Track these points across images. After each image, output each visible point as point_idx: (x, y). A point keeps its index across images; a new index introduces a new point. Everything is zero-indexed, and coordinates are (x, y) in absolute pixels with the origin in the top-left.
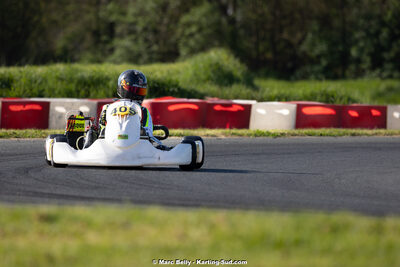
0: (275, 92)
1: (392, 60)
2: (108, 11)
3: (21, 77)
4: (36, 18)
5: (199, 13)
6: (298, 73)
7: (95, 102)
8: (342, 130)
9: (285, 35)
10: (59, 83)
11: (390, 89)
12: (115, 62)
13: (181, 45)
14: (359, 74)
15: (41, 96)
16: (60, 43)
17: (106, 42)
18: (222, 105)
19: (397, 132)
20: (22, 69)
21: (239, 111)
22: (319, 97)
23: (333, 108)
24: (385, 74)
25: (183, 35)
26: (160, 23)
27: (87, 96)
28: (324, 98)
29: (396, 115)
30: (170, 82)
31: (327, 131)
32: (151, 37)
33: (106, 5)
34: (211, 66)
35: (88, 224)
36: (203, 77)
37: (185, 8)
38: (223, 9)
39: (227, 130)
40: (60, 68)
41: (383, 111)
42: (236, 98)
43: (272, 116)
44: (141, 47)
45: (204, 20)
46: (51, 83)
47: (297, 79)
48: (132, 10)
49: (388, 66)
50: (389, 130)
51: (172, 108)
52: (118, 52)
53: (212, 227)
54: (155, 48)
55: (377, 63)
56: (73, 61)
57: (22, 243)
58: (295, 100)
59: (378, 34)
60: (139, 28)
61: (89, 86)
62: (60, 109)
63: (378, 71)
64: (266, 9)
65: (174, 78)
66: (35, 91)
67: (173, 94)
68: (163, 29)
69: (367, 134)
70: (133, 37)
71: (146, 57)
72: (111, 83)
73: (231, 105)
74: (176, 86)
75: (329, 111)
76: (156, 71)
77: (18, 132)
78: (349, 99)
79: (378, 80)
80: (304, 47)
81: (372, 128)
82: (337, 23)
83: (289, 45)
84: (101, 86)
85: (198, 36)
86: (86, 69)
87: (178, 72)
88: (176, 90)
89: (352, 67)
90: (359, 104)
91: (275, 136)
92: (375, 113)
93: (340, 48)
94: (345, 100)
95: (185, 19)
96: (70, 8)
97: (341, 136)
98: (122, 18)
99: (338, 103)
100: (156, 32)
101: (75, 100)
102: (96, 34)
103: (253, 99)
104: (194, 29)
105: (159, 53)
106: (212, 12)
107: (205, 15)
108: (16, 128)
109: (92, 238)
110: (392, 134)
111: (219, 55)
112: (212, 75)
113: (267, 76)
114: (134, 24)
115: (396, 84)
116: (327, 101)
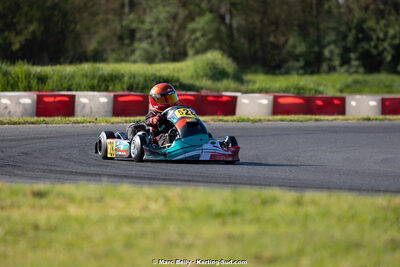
0: (257, 86)
1: (358, 59)
2: (130, 20)
3: (54, 74)
4: (72, 27)
5: (201, 22)
6: (283, 70)
7: (112, 95)
8: (309, 117)
9: (272, 39)
10: (85, 79)
11: (356, 82)
12: (135, 62)
13: (189, 44)
14: (332, 69)
15: (69, 90)
16: (92, 46)
17: (128, 45)
18: (214, 97)
19: (351, 117)
20: (54, 68)
21: (228, 101)
22: (292, 90)
23: (303, 98)
24: (352, 70)
25: (189, 39)
26: (173, 29)
27: (106, 90)
28: (296, 92)
29: (354, 103)
30: (173, 77)
32: (164, 39)
33: (128, 15)
34: (208, 64)
35: (71, 199)
36: (202, 73)
37: (191, 18)
38: (222, 18)
39: (215, 117)
40: (86, 67)
41: (343, 100)
42: (226, 90)
43: (253, 105)
44: (157, 48)
45: (206, 27)
46: (77, 79)
47: (281, 74)
48: (149, 19)
49: (355, 63)
50: (346, 117)
53: (167, 200)
54: (168, 49)
55: (345, 61)
57: (16, 214)
58: (273, 92)
59: (345, 37)
60: (155, 34)
61: (108, 82)
62: (84, 100)
63: (346, 67)
64: (257, 18)
65: (176, 75)
66: (65, 85)
68: (174, 34)
69: (327, 120)
70: (149, 40)
71: (160, 56)
72: (126, 79)
73: (221, 96)
74: (178, 80)
75: (299, 101)
76: (166, 69)
77: (47, 119)
78: (317, 91)
79: (346, 75)
80: (288, 47)
81: (332, 114)
82: (312, 31)
83: (275, 46)
84: (118, 81)
85: (202, 40)
86: (106, 68)
87: (182, 70)
88: (177, 84)
89: (325, 66)
90: (325, 96)
91: (254, 121)
92: (336, 102)
93: (316, 49)
94: (313, 92)
95: (191, 26)
96: (101, 17)
97: (307, 121)
98: (140, 26)
99: (307, 95)
100: (168, 36)
101: (96, 93)
102: (121, 38)
103: (239, 91)
104: (198, 34)
105: (169, 53)
106: (213, 20)
107: (207, 23)
108: (46, 116)
109: (73, 210)
110: (347, 120)
111: (215, 56)
112: (208, 72)
113: (256, 72)
114: (151, 30)
115: (360, 77)
116: (298, 94)
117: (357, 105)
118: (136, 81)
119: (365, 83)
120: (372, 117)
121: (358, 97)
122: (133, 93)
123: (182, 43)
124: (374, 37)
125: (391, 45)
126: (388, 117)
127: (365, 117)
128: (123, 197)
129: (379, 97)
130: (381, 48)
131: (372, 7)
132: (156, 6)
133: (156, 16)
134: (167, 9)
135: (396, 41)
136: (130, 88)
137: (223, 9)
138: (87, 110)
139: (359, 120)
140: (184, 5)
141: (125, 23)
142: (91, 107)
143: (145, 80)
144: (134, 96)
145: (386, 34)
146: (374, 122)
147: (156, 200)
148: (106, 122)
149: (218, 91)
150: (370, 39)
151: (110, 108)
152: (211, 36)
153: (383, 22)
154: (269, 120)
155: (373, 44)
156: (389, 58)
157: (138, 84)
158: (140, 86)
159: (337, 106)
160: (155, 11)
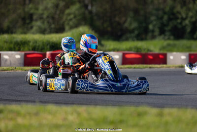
0: (112, 47)
1: (170, 31)
2: (30, 8)
5: (75, 9)
6: (124, 37)
7: (23, 53)
8: (145, 66)
9: (117, 19)
10: (6, 44)
11: (169, 45)
12: (33, 33)
13: (66, 23)
14: (153, 37)
16: (6, 24)
17: (28, 24)
19: (171, 66)
22: (133, 50)
23: (140, 54)
24: (166, 38)
25: (66, 19)
26: (55, 13)
27: (19, 50)
28: (136, 50)
29: (171, 57)
31: (137, 66)
32: (51, 21)
33: (28, 5)
34: (80, 34)
35: (18, 114)
37: (67, 6)
38: (86, 6)
40: (6, 36)
41: (165, 56)
44: (46, 25)
45: (77, 12)
48: (41, 7)
49: (167, 33)
50: (168, 65)
52: (35, 28)
53: (79, 114)
54: (53, 26)
55: (162, 32)
56: (12, 33)
59: (162, 18)
60: (45, 16)
61: (20, 45)
62: (6, 57)
63: (162, 36)
64: (107, 6)
68: (57, 17)
69: (157, 67)
70: (42, 21)
71: (48, 30)
72: (31, 44)
75: (138, 56)
76: (53, 37)
78: (148, 50)
79: (163, 41)
80: (126, 25)
81: (159, 64)
82: (142, 12)
83: (119, 24)
84: (26, 45)
85: (74, 20)
86: (19, 37)
89: (150, 34)
90: (153, 52)
92: (161, 56)
93: (144, 25)
94: (146, 51)
95: (67, 11)
96: (11, 7)
97: (144, 68)
99: (143, 52)
100: (53, 18)
101: (13, 52)
102: (24, 19)
103: (101, 50)
104: (72, 16)
106: (81, 8)
109: (20, 120)
110: (169, 67)
111: (84, 30)
113: (108, 39)
114: (42, 14)
115: (171, 42)
116: (137, 51)
117: (174, 58)
118: (37, 45)
119: (174, 46)
121: (175, 53)
122: (36, 52)
123: (61, 22)
124: (180, 16)
125: (190, 22)
127: (181, 65)
128: (50, 113)
129: (187, 54)
130: (184, 24)
135: (194, 20)
136: (34, 49)
137: (87, 2)
138: (8, 63)
139: (176, 67)
141: (26, 10)
142: (10, 61)
143: (43, 45)
144: (36, 54)
145: (187, 15)
147: (72, 114)
148: (22, 70)
150: (177, 18)
151: (22, 61)
152: (78, 18)
153: (184, 8)
154: (121, 68)
155: (179, 21)
156: (189, 30)
157: (39, 46)
158: (40, 48)
160: (45, 2)
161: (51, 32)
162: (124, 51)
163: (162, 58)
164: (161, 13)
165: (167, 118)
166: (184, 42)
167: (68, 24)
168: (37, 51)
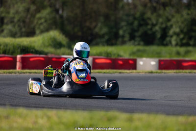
1: (140, 36)
5: (45, 13)
6: (94, 42)
8: (115, 71)
9: (88, 24)
11: (139, 51)
12: (4, 37)
13: (36, 28)
14: (123, 43)
18: (56, 58)
19: (141, 71)
22: (103, 55)
24: (136, 43)
25: (37, 23)
29: (141, 63)
30: (31, 46)
31: (108, 71)
32: (22, 24)
34: (51, 38)
36: (47, 44)
37: (38, 11)
38: (57, 11)
41: (135, 61)
42: (64, 54)
44: (16, 29)
45: (48, 16)
48: (12, 11)
49: (138, 39)
51: (32, 59)
52: (5, 32)
53: (49, 118)
54: (24, 30)
55: (132, 38)
58: (92, 56)
59: (132, 24)
60: (16, 20)
63: (132, 42)
64: (78, 11)
65: (33, 45)
67: (32, 53)
68: (27, 20)
69: (127, 73)
70: (13, 24)
71: (19, 34)
73: (61, 58)
74: (34, 48)
75: (108, 61)
76: (25, 41)
78: (118, 55)
79: (133, 46)
80: (97, 30)
81: (129, 69)
82: (113, 18)
83: (89, 29)
85: (45, 24)
87: (35, 42)
88: (34, 51)
89: (120, 40)
90: (123, 58)
92: (131, 62)
93: (114, 30)
94: (116, 56)
95: (38, 15)
97: (114, 73)
98: (7, 15)
99: (113, 57)
100: (24, 22)
104: (43, 21)
106: (51, 12)
107: (48, 14)
110: (139, 73)
111: (55, 34)
114: (14, 18)
115: (141, 48)
116: (107, 56)
117: (144, 63)
118: (8, 48)
119: (144, 51)
120: (154, 71)
121: (144, 59)
122: (6, 55)
123: (32, 26)
124: (150, 22)
125: (160, 28)
126: (164, 71)
127: (150, 71)
128: (20, 116)
129: (157, 60)
130: (154, 30)
131: (149, 5)
132: (17, 3)
133: (16, 9)
134: (24, 5)
135: (164, 26)
137: (57, 6)
139: (146, 73)
140: (33, 3)
143: (14, 48)
144: (7, 58)
145: (157, 20)
146: (155, 74)
147: (42, 118)
149: (59, 55)
150: (147, 24)
152: (49, 22)
153: (155, 14)
155: (149, 27)
156: (159, 35)
157: (9, 50)
158: (11, 52)
159: (131, 65)
160: (16, 6)
161: (21, 36)
162: (95, 55)
163: (132, 64)
164: (131, 19)
165: (137, 123)
166: (154, 48)
167: (39, 28)
168: (8, 54)
